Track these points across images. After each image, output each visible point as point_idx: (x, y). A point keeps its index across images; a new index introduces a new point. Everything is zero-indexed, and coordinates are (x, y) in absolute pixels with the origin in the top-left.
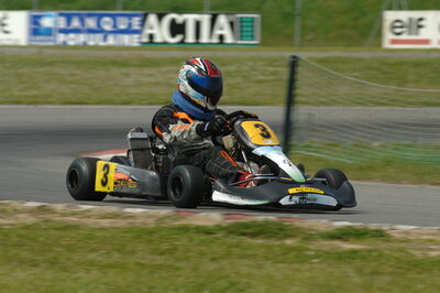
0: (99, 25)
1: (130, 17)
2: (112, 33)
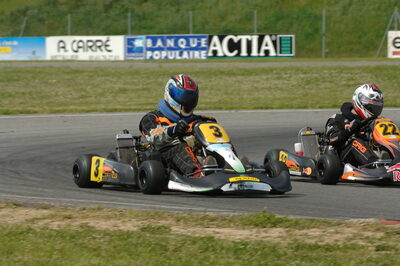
0: (176, 43)
1: (199, 38)
2: (185, 49)
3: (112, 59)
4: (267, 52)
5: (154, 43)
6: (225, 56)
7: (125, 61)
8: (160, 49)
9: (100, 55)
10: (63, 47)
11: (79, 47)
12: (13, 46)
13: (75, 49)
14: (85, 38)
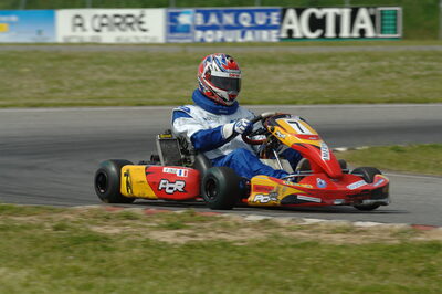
0: (236, 21)
1: (268, 12)
2: (250, 28)
3: (148, 41)
4: (362, 32)
5: (206, 18)
6: (305, 38)
7: (167, 44)
8: (214, 28)
9: (131, 36)
10: (80, 25)
11: (103, 25)
12: (11, 23)
13: (97, 26)
14: (110, 12)
